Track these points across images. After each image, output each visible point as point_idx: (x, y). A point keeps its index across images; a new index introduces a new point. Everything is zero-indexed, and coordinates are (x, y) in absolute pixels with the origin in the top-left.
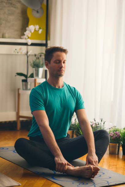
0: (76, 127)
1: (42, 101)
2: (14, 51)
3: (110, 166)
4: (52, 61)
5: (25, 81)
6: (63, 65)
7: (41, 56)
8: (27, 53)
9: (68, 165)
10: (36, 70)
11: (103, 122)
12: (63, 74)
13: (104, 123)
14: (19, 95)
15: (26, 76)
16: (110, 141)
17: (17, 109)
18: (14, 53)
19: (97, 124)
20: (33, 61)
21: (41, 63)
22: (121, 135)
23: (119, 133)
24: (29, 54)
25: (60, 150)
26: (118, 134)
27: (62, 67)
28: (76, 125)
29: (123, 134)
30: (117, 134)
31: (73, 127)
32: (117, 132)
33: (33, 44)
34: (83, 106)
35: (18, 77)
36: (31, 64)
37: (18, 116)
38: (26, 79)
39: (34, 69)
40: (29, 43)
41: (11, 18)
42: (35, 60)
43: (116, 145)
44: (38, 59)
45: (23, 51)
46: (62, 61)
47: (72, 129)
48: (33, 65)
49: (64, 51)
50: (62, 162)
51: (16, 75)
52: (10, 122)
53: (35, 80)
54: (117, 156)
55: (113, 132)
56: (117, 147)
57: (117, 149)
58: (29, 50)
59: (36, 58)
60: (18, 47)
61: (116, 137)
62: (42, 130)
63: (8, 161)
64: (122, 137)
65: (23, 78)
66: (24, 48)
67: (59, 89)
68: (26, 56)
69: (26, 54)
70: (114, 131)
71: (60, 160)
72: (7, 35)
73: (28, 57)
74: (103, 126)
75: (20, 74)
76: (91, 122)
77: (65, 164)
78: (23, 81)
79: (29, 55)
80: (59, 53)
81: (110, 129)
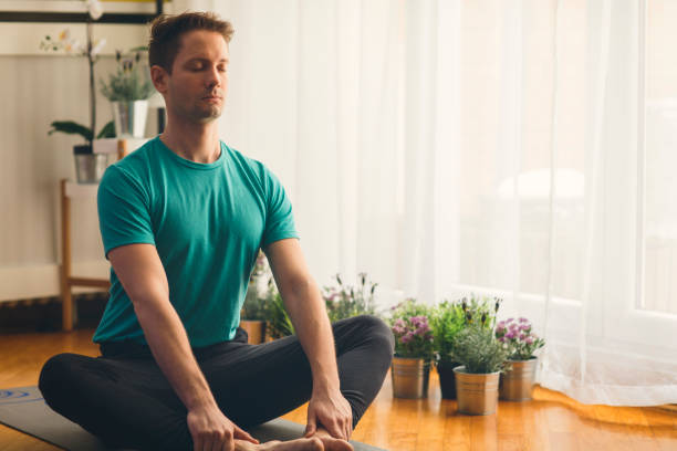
0: (274, 307)
1: (143, 211)
2: (43, 44)
3: (392, 437)
4: (177, 66)
5: (84, 151)
6: (218, 75)
7: (138, 58)
9: (237, 436)
10: (121, 110)
11: (368, 287)
12: (218, 108)
13: (372, 291)
14: (65, 201)
15: (88, 134)
16: (394, 352)
17: (62, 253)
18: (43, 52)
19: (348, 293)
20: (111, 76)
21: (141, 84)
22: (431, 328)
23: (424, 320)
24: (96, 51)
25: (207, 386)
26: (422, 323)
27: (214, 84)
28: (273, 302)
29: (439, 324)
30: (417, 325)
31: (263, 310)
32: (420, 317)
33: (108, 18)
34: (291, 228)
35: (60, 136)
36: (105, 88)
37: (67, 281)
38: (88, 143)
40: (96, 14)
42: (120, 74)
43: (417, 365)
44: (128, 71)
45: (74, 41)
46: (216, 64)
47: (259, 314)
48: (110, 90)
49: (221, 28)
50: (215, 428)
51: (53, 128)
52: (36, 303)
53: (121, 145)
54: (420, 403)
55: (405, 319)
56: (421, 373)
57: (421, 380)
58: (94, 39)
59: (121, 68)
60: (56, 29)
61: (415, 337)
62: (141, 314)
63: (24, 436)
64: (435, 334)
65: (79, 140)
66: (78, 31)
67: (203, 167)
68: (86, 61)
69: (84, 54)
70: (408, 314)
71: (206, 422)
74: (370, 300)
76: (328, 290)
77: (227, 434)
78: (78, 150)
79: (98, 57)
80: (202, 34)
81: (393, 308)
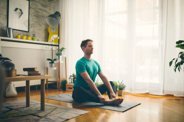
1: (85, 67)
5: (51, 63)
8: (52, 48)
15: (51, 60)
39: (57, 56)
41: (40, 32)
49: (91, 41)
53: (59, 62)
67: (90, 61)
72: (40, 40)
73: (52, 51)
75: (48, 59)
